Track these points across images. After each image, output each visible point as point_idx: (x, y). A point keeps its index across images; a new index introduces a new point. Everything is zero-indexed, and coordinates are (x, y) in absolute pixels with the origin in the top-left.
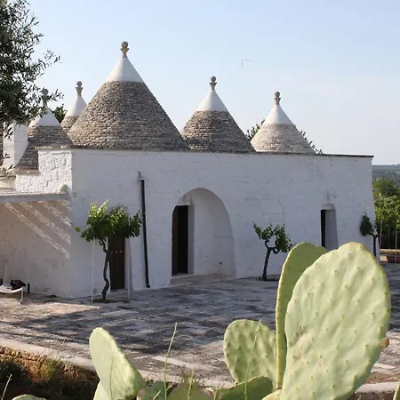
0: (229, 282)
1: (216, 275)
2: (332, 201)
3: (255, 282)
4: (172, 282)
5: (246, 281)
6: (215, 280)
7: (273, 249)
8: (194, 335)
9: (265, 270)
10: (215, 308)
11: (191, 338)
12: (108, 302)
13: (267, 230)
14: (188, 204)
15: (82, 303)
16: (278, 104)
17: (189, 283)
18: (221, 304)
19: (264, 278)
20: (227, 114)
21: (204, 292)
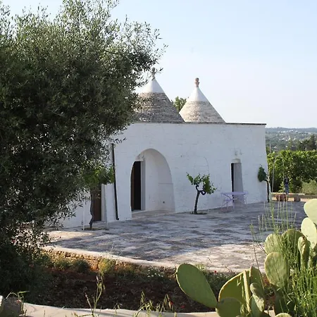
0: (171, 215)
1: (161, 211)
2: (239, 156)
3: (189, 215)
4: (133, 216)
5: (184, 215)
6: (161, 214)
7: (201, 191)
8: (164, 250)
9: (196, 207)
10: (170, 232)
11: (163, 252)
12: (94, 230)
13: (197, 178)
14: (141, 160)
15: (77, 231)
16: (198, 86)
17: (144, 217)
18: (172, 230)
19: (195, 212)
20: (164, 95)
21: (158, 222)
